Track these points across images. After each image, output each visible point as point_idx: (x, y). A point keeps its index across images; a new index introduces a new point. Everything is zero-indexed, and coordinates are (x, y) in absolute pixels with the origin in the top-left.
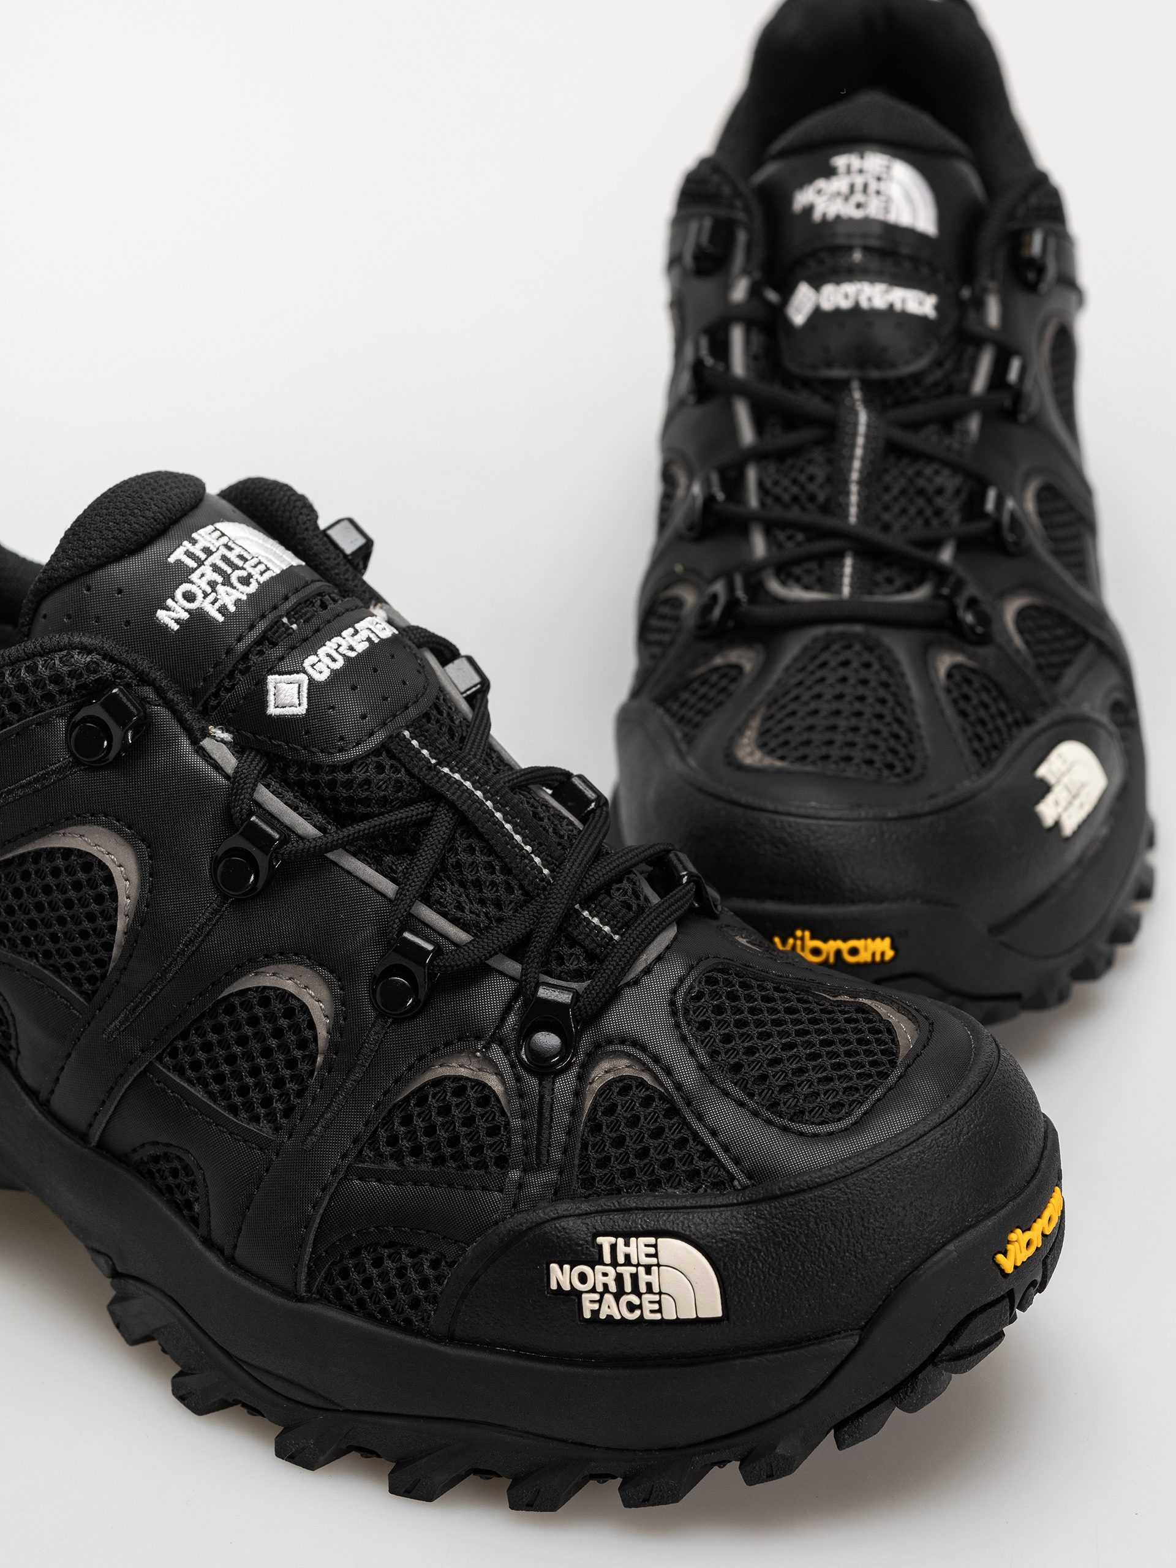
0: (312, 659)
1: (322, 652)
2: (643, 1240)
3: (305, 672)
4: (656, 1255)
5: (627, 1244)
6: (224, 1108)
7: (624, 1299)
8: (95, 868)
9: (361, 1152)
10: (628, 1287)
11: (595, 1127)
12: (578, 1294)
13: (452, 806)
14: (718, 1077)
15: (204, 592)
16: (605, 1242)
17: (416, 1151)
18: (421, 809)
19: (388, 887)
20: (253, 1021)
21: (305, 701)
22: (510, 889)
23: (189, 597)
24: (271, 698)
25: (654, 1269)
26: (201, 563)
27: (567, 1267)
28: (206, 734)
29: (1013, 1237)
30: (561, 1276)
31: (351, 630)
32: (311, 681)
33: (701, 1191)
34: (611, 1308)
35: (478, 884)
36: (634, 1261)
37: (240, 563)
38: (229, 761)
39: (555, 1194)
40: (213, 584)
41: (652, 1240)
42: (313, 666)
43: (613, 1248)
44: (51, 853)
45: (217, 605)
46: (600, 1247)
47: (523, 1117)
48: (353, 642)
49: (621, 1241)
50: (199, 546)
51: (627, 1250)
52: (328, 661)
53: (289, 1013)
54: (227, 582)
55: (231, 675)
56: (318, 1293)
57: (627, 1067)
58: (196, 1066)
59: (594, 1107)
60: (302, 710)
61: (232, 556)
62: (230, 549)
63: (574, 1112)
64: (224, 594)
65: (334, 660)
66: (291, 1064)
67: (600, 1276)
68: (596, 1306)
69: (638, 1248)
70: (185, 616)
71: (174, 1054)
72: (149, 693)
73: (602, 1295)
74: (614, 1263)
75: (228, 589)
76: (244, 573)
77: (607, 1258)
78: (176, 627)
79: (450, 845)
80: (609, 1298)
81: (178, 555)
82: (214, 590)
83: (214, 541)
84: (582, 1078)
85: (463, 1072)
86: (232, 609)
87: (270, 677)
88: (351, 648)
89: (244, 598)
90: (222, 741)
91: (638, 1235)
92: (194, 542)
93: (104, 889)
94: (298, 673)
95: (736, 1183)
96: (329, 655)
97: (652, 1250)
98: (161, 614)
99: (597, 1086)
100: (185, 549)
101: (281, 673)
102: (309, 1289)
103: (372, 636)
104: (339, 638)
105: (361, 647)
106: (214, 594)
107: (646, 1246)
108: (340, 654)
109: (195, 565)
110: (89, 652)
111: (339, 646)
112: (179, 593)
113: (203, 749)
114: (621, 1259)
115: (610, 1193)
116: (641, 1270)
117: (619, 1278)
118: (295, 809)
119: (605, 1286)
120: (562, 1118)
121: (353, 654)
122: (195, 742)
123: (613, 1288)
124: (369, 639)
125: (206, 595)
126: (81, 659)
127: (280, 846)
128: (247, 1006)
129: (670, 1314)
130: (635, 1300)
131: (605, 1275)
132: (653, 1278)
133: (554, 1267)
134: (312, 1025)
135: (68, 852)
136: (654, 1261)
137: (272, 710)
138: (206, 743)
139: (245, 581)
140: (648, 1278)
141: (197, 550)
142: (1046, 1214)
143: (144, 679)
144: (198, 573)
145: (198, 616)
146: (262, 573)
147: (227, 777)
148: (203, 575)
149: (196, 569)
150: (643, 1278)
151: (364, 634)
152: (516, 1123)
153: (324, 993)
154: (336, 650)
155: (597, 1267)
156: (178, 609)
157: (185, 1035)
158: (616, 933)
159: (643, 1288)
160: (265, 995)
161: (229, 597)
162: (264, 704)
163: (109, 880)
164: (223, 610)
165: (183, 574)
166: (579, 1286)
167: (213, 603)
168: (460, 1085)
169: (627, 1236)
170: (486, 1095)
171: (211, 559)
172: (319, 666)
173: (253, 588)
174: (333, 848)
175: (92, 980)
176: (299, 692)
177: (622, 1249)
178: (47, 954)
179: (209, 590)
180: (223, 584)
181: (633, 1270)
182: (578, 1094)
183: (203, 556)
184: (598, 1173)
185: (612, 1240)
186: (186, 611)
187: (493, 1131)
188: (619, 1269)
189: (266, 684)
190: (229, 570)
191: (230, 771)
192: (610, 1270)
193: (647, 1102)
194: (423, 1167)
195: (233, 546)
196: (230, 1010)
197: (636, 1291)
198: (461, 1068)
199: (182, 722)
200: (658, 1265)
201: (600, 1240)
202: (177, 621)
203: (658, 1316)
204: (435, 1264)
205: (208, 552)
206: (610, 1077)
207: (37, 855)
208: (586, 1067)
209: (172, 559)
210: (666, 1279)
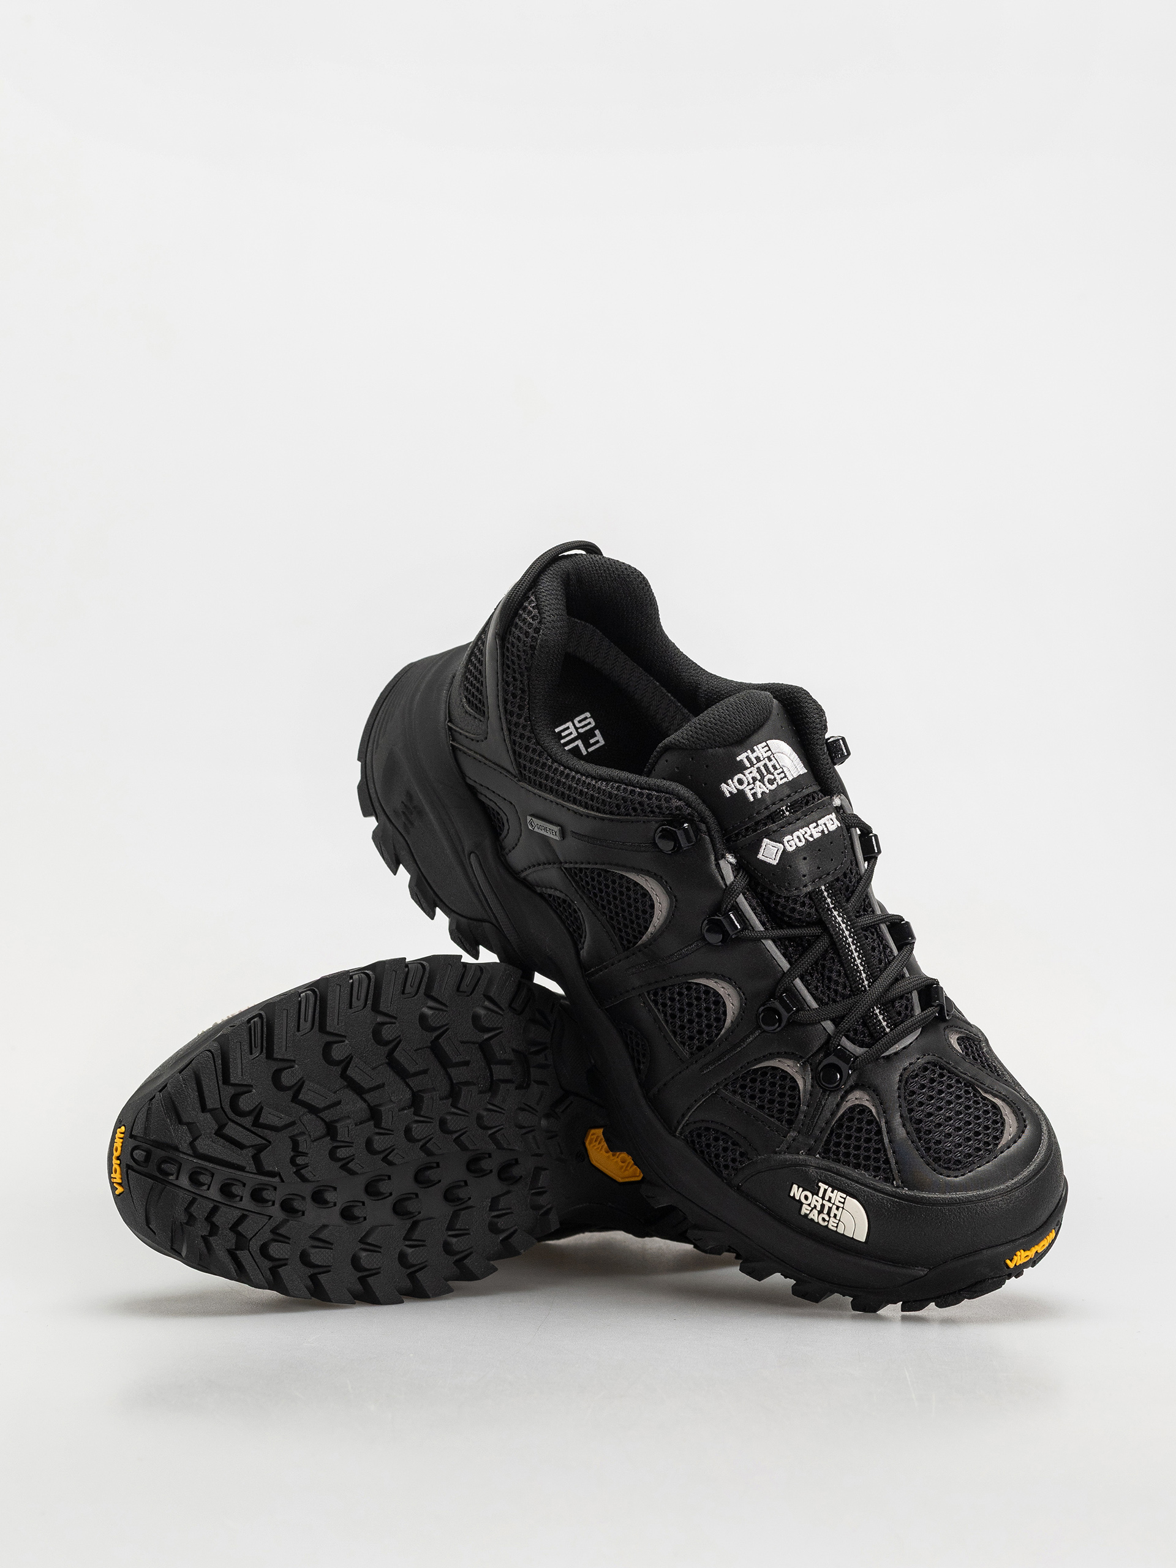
0: (789, 837)
1: (796, 834)
2: (840, 1194)
3: (783, 844)
4: (843, 1203)
5: (832, 1192)
6: (671, 1031)
7: (822, 1216)
8: (648, 897)
9: (727, 1084)
10: (826, 1211)
11: (840, 1124)
12: (802, 1204)
13: (831, 936)
14: (908, 1125)
15: (748, 782)
16: (823, 1186)
17: (752, 1097)
18: (816, 931)
19: (785, 965)
20: (698, 999)
21: (778, 858)
22: (845, 987)
23: (740, 782)
24: (762, 850)
25: (841, 1209)
26: (752, 765)
27: (801, 1189)
28: (723, 857)
29: (1018, 1253)
30: (796, 1192)
31: (815, 824)
32: (785, 850)
33: (877, 1178)
34: (814, 1215)
35: (830, 979)
36: (832, 1201)
37: (772, 770)
38: (730, 876)
39: (809, 1150)
40: (754, 779)
41: (844, 1196)
42: (788, 842)
43: (825, 1191)
44: (629, 880)
45: (753, 791)
46: (819, 1187)
47: (808, 1106)
48: (814, 832)
49: (830, 1189)
50: (755, 755)
51: (831, 1195)
52: (797, 840)
53: (716, 1003)
54: (762, 781)
55: (747, 829)
56: (684, 1136)
57: (867, 1100)
58: (664, 1005)
59: (843, 1115)
60: (775, 863)
61: (770, 765)
62: (770, 760)
63: (833, 1114)
64: (758, 787)
65: (800, 841)
66: (709, 1026)
67: (816, 1200)
68: (808, 1212)
69: (837, 1196)
70: (735, 791)
71: (655, 994)
72: (703, 827)
73: (812, 1209)
74: (823, 1198)
75: (762, 785)
76: (772, 777)
77: (821, 1194)
78: (728, 795)
79: (823, 956)
80: (815, 1212)
81: (742, 757)
82: (754, 783)
83: (764, 754)
84: (843, 1098)
85: (788, 1070)
86: (759, 796)
87: (765, 839)
88: (811, 836)
89: (768, 791)
90: (731, 863)
91: (840, 1190)
92: (753, 751)
93: (649, 910)
94: (780, 843)
95: (895, 1183)
96: (798, 837)
97: (843, 1200)
98: (724, 786)
99: (849, 1104)
100: (747, 755)
101: (771, 840)
102: (681, 1133)
103: (825, 829)
104: (807, 828)
105: (817, 835)
106: (753, 785)
107: (841, 1197)
108: (804, 838)
109: (749, 766)
110: (680, 800)
111: (806, 833)
112: (735, 779)
113: (718, 863)
114: (827, 1198)
115: (834, 1160)
116: (834, 1207)
117: (823, 1206)
118: (754, 909)
119: (815, 1207)
120: (827, 1114)
121: (811, 839)
122: (717, 860)
123: (819, 1208)
124: (823, 831)
125: (749, 784)
126: (676, 803)
127: (739, 932)
128: (697, 991)
129: (840, 1230)
130: (827, 1219)
131: (817, 1201)
132: (839, 1213)
133: (795, 1187)
134: (725, 1013)
135: (636, 884)
136: (842, 1205)
137: (760, 856)
138: (722, 863)
139: (771, 782)
140: (836, 1212)
141: (752, 757)
142: (1042, 1244)
143: (703, 820)
144: (749, 771)
145: (741, 793)
146: (781, 779)
147: (726, 885)
148: (751, 772)
149: (749, 768)
150: (834, 1211)
151: (820, 828)
152: (804, 1108)
153: (737, 1003)
154: (803, 835)
155: (815, 1196)
156: (733, 786)
157: (664, 989)
158: (888, 1027)
159: (832, 1215)
160: (708, 990)
161: (760, 789)
162: (757, 852)
163: (652, 906)
164: (754, 795)
165: (741, 768)
166: (803, 1200)
167: (751, 790)
168: (785, 1075)
169: (834, 1188)
170: (795, 1087)
171: (759, 765)
172: (792, 843)
173: (773, 787)
174: (766, 938)
175: (629, 942)
176: (777, 853)
177: (829, 1193)
178: (612, 918)
179: (751, 781)
180: (760, 781)
181: (831, 1205)
182: (838, 1105)
183: (755, 762)
184: (833, 1149)
185: (826, 1187)
186: (736, 789)
187: (791, 1105)
188: (824, 1202)
189: (762, 842)
190: (765, 773)
191: (728, 883)
192: (820, 1200)
193: (869, 1122)
194: (753, 1107)
195: (773, 758)
196: (689, 988)
197: (829, 1214)
198: (789, 1066)
199: (714, 846)
200: (843, 1208)
201: (820, 1184)
202: (730, 792)
203: (835, 1229)
204: (742, 1154)
205: (758, 759)
206: (857, 1102)
207: (622, 877)
208: (847, 1093)
209: (738, 759)
210: (845, 1217)
